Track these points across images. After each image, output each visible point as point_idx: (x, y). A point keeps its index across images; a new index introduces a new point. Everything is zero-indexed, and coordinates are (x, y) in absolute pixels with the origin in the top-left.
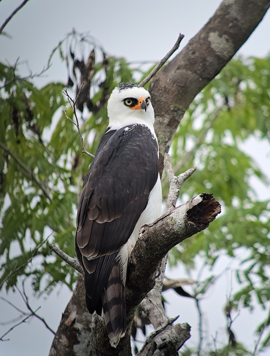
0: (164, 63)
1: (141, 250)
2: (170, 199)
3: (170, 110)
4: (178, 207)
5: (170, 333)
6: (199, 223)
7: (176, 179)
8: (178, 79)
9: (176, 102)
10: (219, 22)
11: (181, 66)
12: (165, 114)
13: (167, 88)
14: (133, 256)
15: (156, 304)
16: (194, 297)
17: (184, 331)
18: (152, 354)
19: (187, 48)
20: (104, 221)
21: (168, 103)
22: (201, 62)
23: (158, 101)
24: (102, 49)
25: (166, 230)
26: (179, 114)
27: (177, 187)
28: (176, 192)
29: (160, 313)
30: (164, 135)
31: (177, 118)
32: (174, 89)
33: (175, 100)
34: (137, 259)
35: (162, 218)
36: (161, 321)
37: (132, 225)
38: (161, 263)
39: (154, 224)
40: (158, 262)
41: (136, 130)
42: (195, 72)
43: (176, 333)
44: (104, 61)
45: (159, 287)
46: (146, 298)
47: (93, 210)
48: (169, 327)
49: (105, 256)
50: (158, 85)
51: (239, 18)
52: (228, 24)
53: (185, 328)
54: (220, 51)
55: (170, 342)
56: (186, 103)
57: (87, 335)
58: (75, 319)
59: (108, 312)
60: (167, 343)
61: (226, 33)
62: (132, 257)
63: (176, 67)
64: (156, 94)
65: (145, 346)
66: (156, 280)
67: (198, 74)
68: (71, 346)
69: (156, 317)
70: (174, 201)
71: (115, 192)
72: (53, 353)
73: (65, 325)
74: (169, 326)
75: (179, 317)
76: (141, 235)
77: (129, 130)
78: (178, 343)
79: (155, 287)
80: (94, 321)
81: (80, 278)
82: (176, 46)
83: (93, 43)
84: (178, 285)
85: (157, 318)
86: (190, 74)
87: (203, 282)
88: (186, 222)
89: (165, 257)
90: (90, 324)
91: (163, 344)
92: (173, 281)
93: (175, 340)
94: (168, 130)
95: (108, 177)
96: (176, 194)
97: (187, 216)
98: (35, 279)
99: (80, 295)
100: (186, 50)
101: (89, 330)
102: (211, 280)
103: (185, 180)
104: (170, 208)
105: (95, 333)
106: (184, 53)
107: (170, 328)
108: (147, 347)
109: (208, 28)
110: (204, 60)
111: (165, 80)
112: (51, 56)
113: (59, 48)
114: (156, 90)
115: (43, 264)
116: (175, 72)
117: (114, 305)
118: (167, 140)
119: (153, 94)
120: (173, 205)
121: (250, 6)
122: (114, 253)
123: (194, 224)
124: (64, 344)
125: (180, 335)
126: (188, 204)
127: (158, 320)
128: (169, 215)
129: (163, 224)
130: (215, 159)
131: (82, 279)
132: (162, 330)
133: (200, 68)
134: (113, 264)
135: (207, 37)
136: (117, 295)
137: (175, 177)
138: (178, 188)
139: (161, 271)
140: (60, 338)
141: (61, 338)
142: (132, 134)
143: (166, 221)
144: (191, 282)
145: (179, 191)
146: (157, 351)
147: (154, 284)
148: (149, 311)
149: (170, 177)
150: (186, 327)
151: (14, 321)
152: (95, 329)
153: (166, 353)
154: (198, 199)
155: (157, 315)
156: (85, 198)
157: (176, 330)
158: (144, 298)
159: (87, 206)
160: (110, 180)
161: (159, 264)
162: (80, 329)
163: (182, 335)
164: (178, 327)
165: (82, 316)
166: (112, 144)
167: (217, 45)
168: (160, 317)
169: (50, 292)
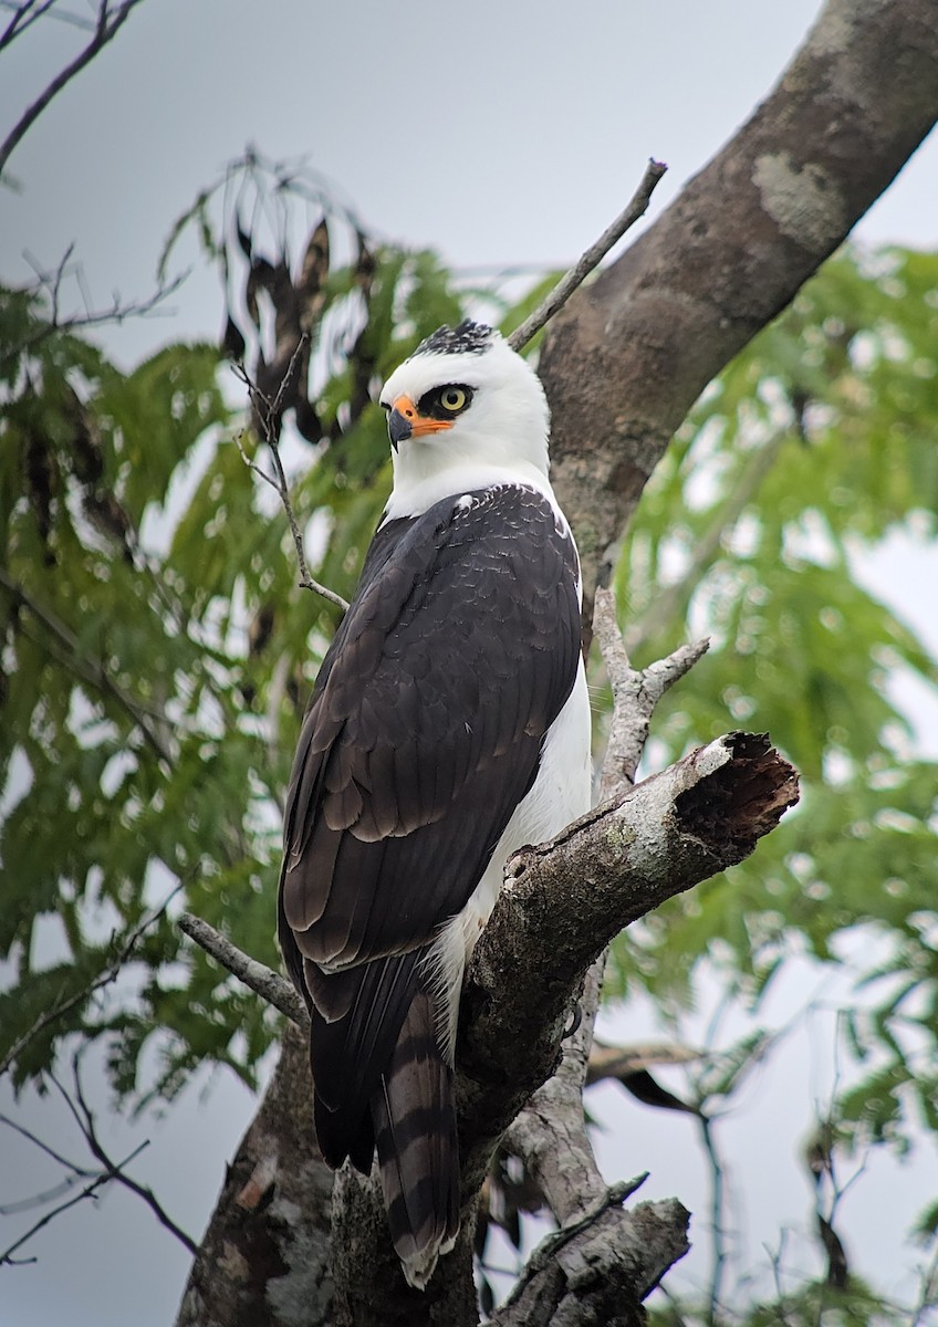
0: (594, 264)
1: (509, 937)
2: (616, 753)
3: (613, 433)
4: (644, 783)
5: (616, 1237)
6: (720, 840)
7: (636, 681)
8: (644, 322)
9: (637, 405)
10: (792, 119)
11: (655, 275)
12: (599, 447)
13: (606, 353)
14: (482, 960)
15: (564, 1131)
16: (694, 1109)
17: (668, 1229)
18: (548, 1309)
19: (676, 210)
20: (380, 834)
21: (606, 410)
22: (725, 261)
23: (572, 400)
24: (351, 217)
25: (600, 865)
26: (647, 450)
27: (641, 710)
28: (638, 727)
29: (578, 1165)
30: (592, 523)
31: (639, 462)
32: (628, 357)
33: (633, 396)
34: (495, 970)
35: (585, 820)
36: (584, 1193)
37: (480, 847)
38: (582, 983)
39: (556, 844)
40: (570, 982)
41: (500, 506)
42: (706, 297)
43: (638, 1234)
44: (360, 259)
45: (575, 1068)
46: (528, 1109)
47: (343, 793)
48: (611, 1214)
49: (386, 958)
50: (572, 343)
51: (863, 102)
52: (823, 126)
53: (669, 1219)
54: (796, 221)
55: (615, 1268)
56: (671, 410)
57: (315, 1242)
58: (272, 1186)
59: (394, 1161)
60: (603, 1272)
61: (815, 156)
62: (477, 962)
63: (638, 280)
64: (564, 375)
65: (524, 1283)
66: (566, 1043)
67: (718, 305)
68: (257, 1284)
69: (566, 1178)
70: (630, 760)
71: (419, 729)
72: (194, 1309)
73: (238, 1208)
74: (610, 1209)
75: (649, 1178)
76: (510, 883)
77: (472, 506)
78: (644, 1273)
79: (560, 1070)
80: (342, 1192)
81: (291, 1038)
82: (635, 206)
83: (321, 198)
84: (635, 1065)
85: (568, 1184)
86: (688, 303)
87: (727, 1055)
88: (671, 837)
89: (599, 961)
90: (326, 1202)
91: (591, 1274)
92: (621, 1050)
93: (634, 1261)
94: (608, 505)
95: (395, 676)
96: (637, 734)
97: (677, 815)
98: (120, 1046)
99: (290, 1098)
100: (673, 216)
101: (323, 1223)
102: (754, 1048)
103: (669, 683)
104: (617, 787)
105: (347, 1237)
106: (664, 229)
107: (615, 1218)
108: (532, 1287)
109: (752, 140)
110: (739, 254)
111: (598, 327)
112: (170, 244)
113: (198, 215)
114: (564, 360)
115: (145, 995)
116: (633, 297)
117: (414, 1137)
118: (604, 541)
119: (553, 376)
120: (627, 776)
121: (904, 60)
122: (418, 950)
123: (701, 843)
124: (232, 1277)
125: (649, 1245)
126: (681, 772)
127: (570, 1190)
128: (610, 811)
129: (591, 845)
130: (761, 611)
131: (299, 1043)
132: (584, 1224)
133: (721, 281)
134: (412, 987)
135: (748, 172)
136: (426, 1101)
137: (634, 674)
138: (645, 715)
139: (584, 1012)
140: (219, 1253)
141: (223, 1256)
142: (483, 520)
143: (600, 834)
144: (685, 1054)
145: (646, 725)
146: (569, 1300)
147: (558, 1060)
148: (540, 1158)
149: (615, 673)
150: (674, 1215)
151: (43, 1199)
152: (344, 1221)
153: (599, 1308)
154: (717, 753)
155: (567, 1171)
156: (314, 751)
157: (636, 1226)
158: (521, 1109)
159: (320, 780)
160: (402, 685)
161: (577, 989)
162: (291, 1223)
163: (658, 1244)
164: (642, 1212)
165: (298, 1175)
166: (410, 557)
167: (784, 199)
168: (579, 1180)
169: (175, 1092)
